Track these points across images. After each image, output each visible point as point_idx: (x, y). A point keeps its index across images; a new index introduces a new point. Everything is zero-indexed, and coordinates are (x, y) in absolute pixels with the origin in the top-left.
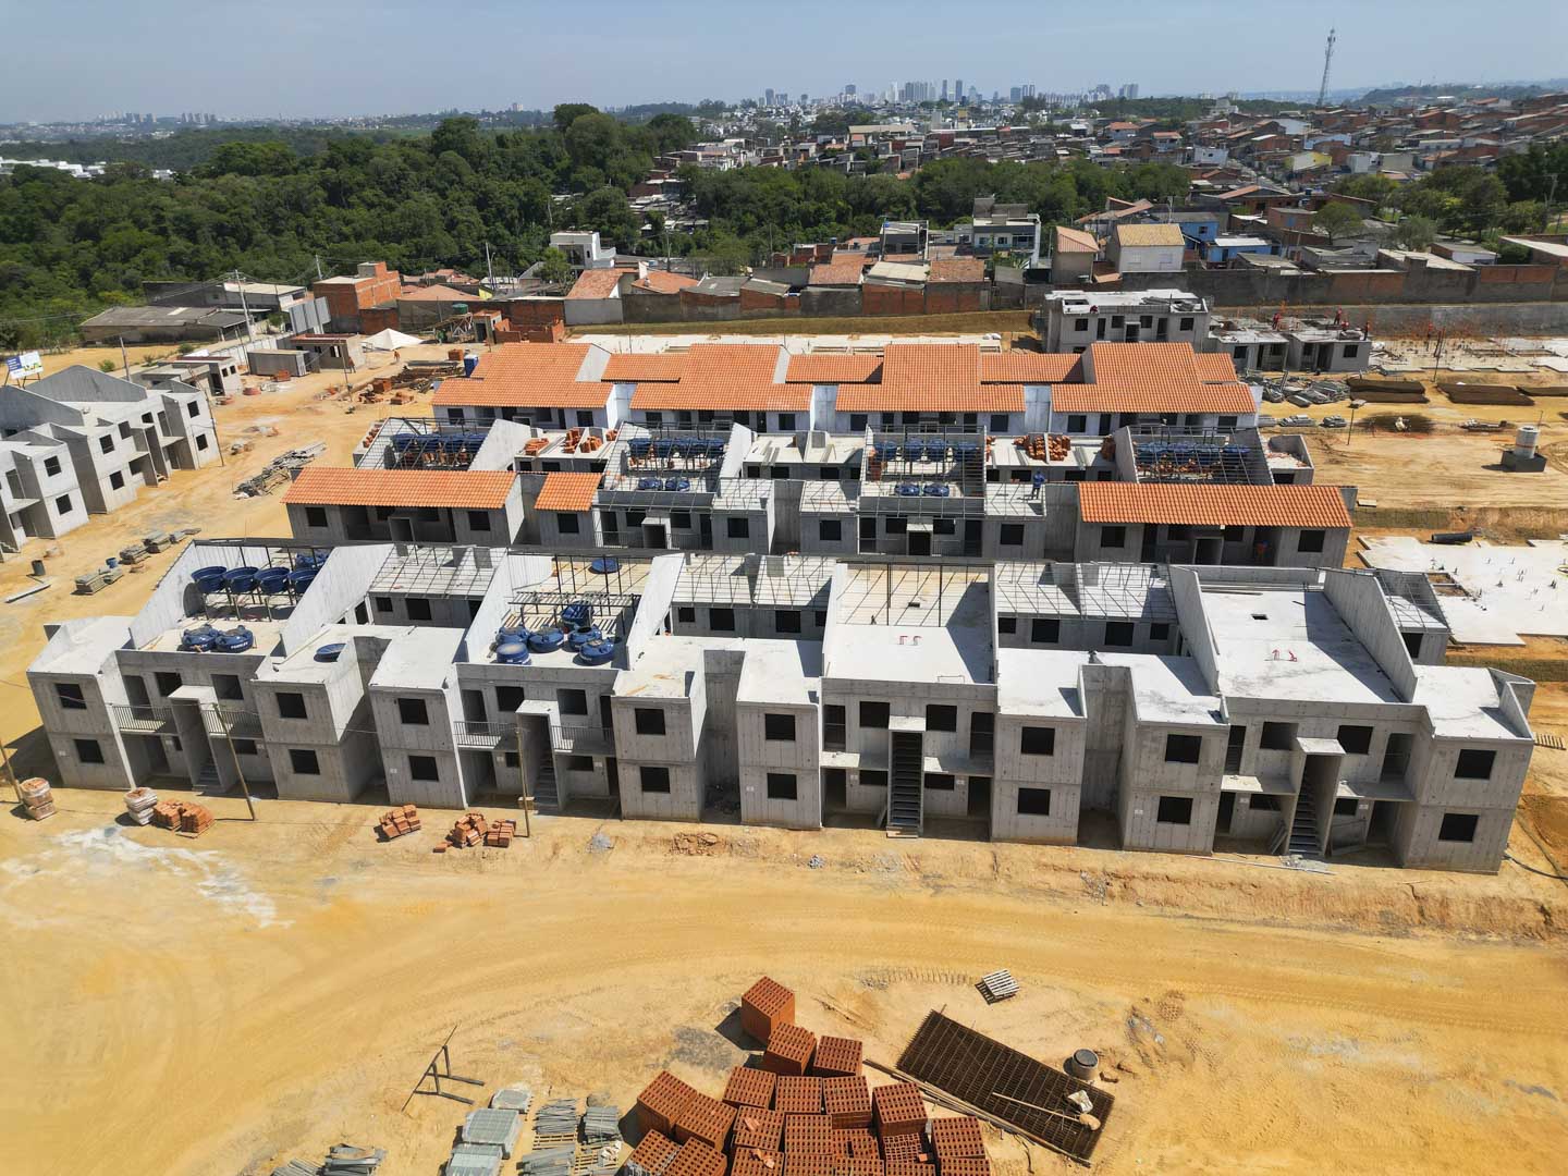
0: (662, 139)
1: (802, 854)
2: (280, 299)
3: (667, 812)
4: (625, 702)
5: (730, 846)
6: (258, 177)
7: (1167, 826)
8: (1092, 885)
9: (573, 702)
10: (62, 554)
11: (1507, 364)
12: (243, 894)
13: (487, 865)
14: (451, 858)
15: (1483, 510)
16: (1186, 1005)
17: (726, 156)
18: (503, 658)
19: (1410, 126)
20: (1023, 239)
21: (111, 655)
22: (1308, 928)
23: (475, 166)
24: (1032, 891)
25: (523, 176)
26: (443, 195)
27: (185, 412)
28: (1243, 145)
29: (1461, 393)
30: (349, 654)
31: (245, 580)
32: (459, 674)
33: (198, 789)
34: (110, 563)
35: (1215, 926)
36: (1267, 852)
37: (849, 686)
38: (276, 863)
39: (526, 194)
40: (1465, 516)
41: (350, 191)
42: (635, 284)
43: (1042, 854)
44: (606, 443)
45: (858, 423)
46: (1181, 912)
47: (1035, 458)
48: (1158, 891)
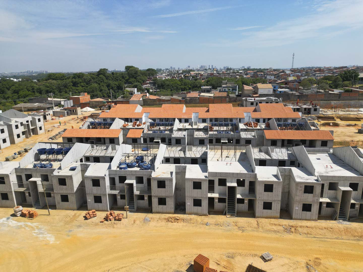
0: (149, 74)
1: (204, 222)
2: (61, 102)
3: (165, 211)
4: (155, 179)
5: (183, 220)
6: (57, 81)
7: (305, 212)
8: (286, 229)
9: (140, 180)
10: (3, 153)
11: (352, 113)
12: (46, 234)
13: (115, 226)
14: (105, 224)
15: (358, 141)
16: (322, 261)
17: (163, 77)
18: (121, 168)
19: (313, 72)
20: (234, 89)
21: (14, 169)
22: (349, 240)
23: (107, 79)
24: (270, 231)
25: (117, 81)
26: (99, 84)
27: (37, 121)
28: (277, 75)
29: (342, 119)
30: (79, 169)
31: (51, 152)
32: (109, 173)
33: (34, 207)
34: (15, 154)
35: (323, 239)
36: (332, 220)
37: (215, 174)
38: (55, 226)
39: (118, 84)
40: (354, 143)
41: (78, 84)
42: (146, 97)
43: (271, 221)
44: (143, 125)
45: (204, 121)
46: (313, 236)
47: (250, 127)
48: (305, 230)
